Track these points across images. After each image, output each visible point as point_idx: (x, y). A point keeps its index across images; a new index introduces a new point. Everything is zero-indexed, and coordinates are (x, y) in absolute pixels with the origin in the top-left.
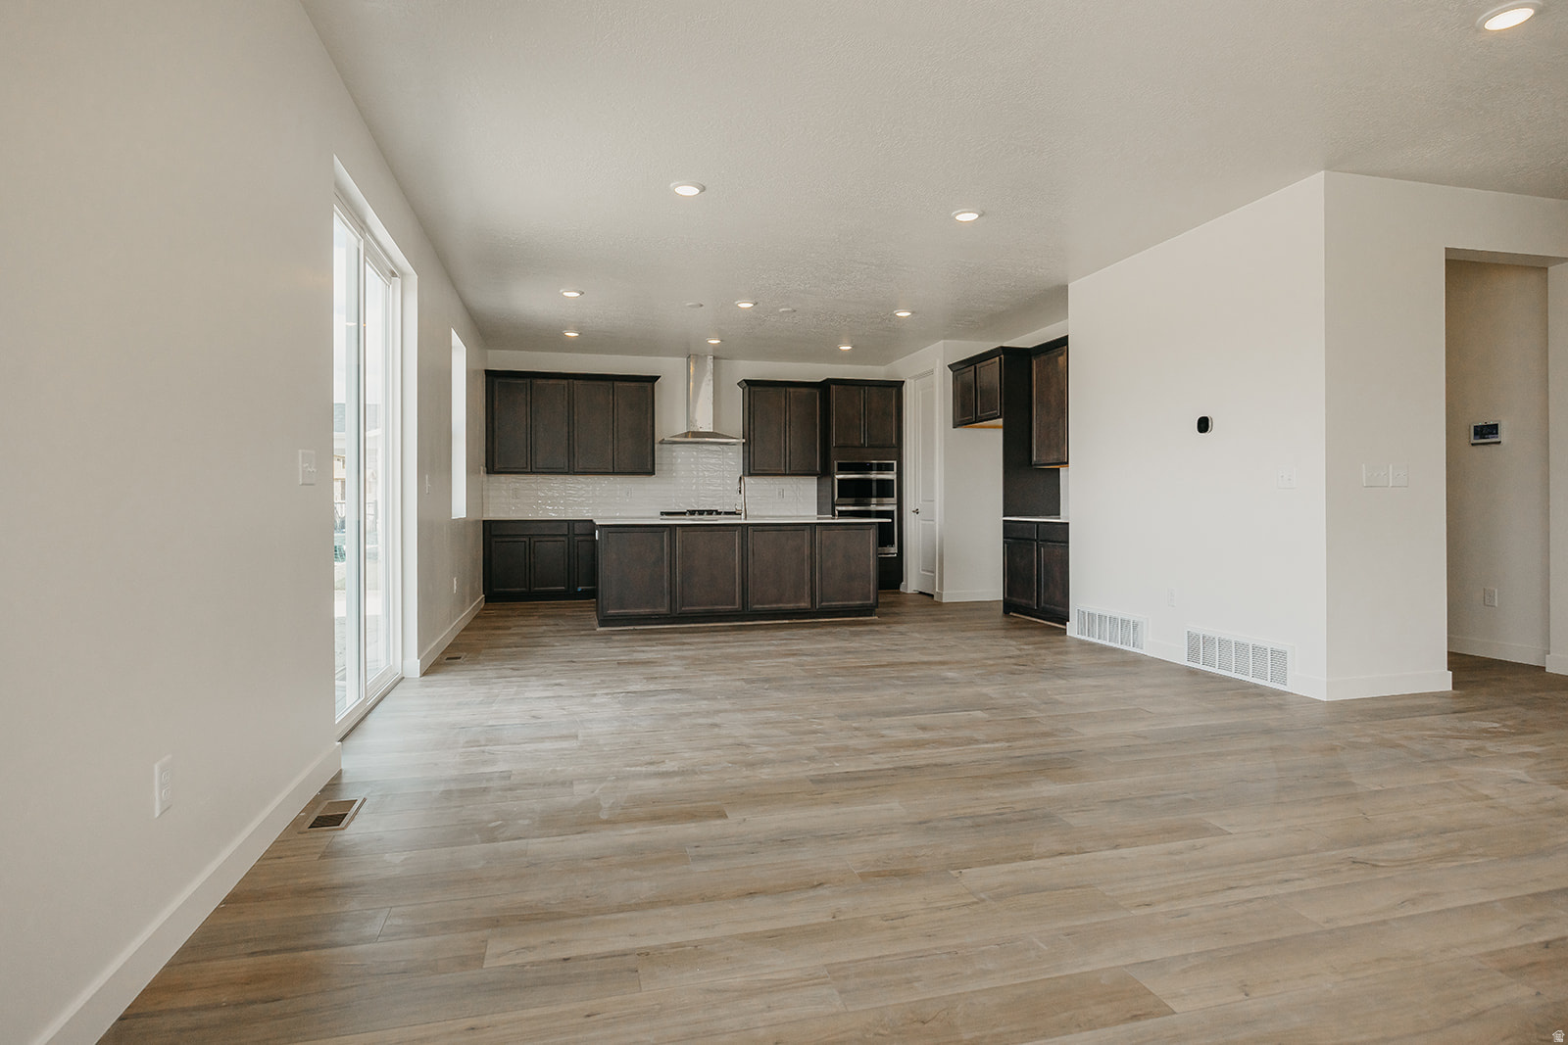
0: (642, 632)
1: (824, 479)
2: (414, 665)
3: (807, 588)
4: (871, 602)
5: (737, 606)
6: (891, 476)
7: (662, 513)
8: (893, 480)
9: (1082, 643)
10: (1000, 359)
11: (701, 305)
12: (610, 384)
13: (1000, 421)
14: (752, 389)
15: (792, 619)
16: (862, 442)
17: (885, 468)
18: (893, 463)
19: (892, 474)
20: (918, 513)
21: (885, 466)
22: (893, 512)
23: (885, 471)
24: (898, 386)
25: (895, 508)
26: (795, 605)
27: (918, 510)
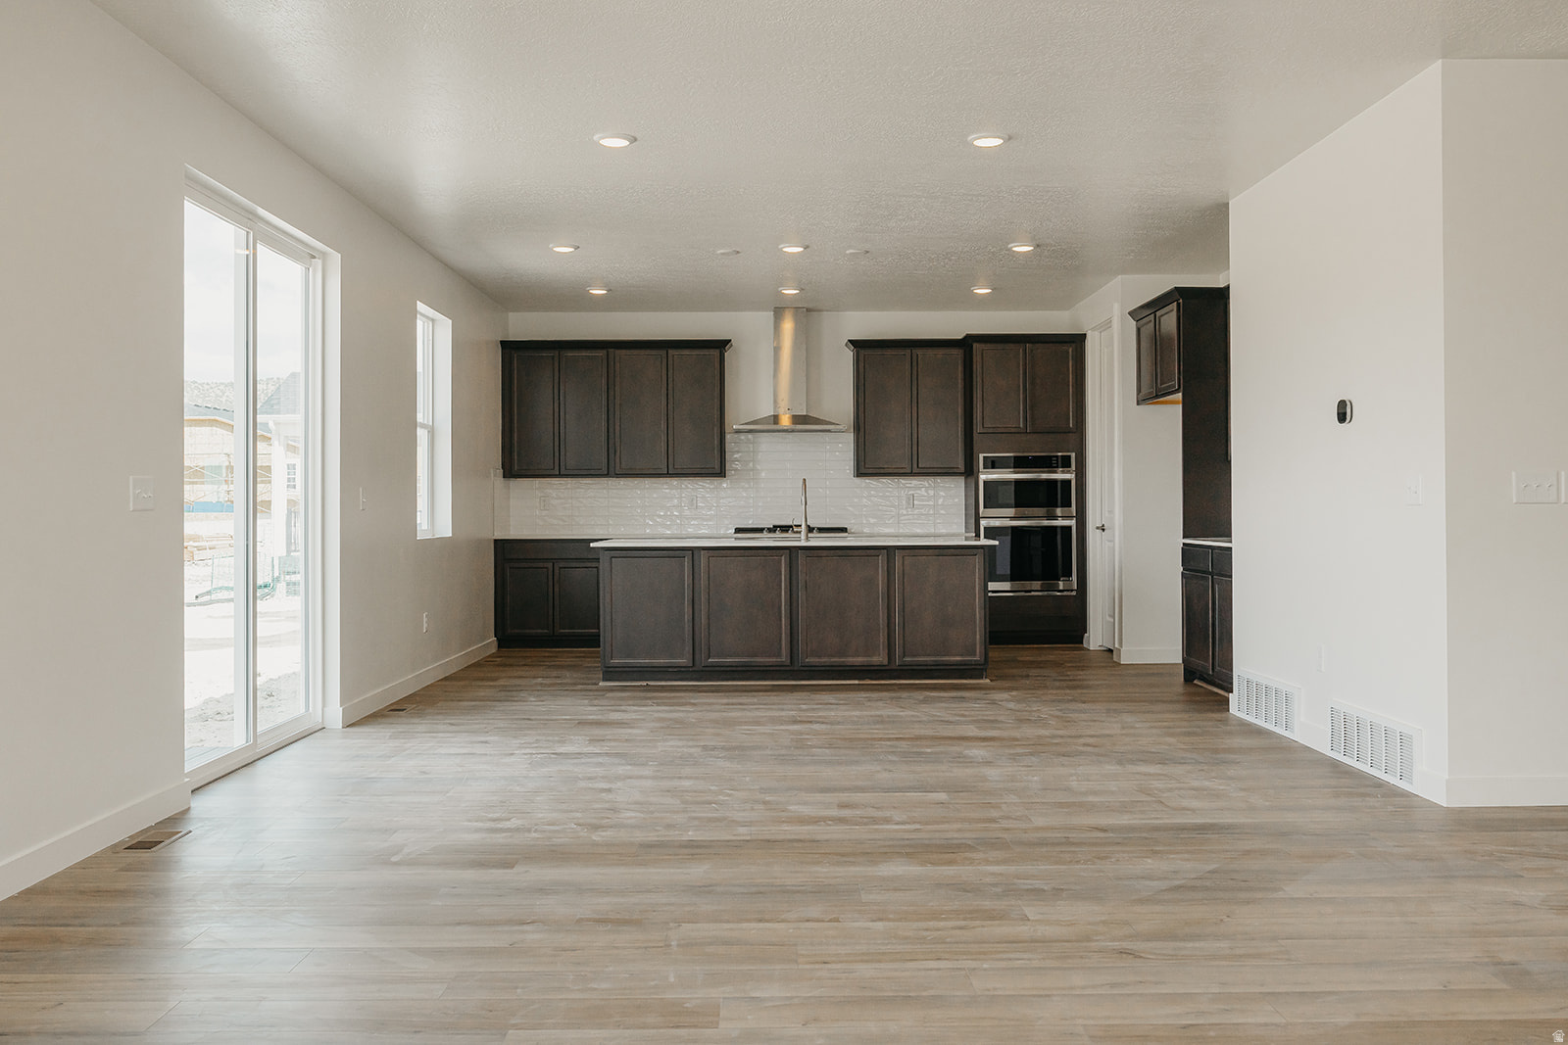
0: (648, 689)
1: (969, 480)
2: (335, 714)
3: (882, 638)
4: (977, 660)
5: (784, 658)
6: (1066, 475)
7: (738, 530)
8: (1072, 481)
9: (1243, 723)
10: (1178, 304)
11: (738, 252)
12: (663, 352)
13: (1179, 396)
14: (862, 352)
15: (863, 679)
16: (1021, 426)
17: (1057, 463)
18: (1070, 456)
19: (1068, 472)
20: (1103, 530)
21: (1057, 460)
22: (1070, 528)
23: (1057, 467)
24: (1078, 341)
25: (1072, 523)
26: (865, 659)
27: (1104, 525)
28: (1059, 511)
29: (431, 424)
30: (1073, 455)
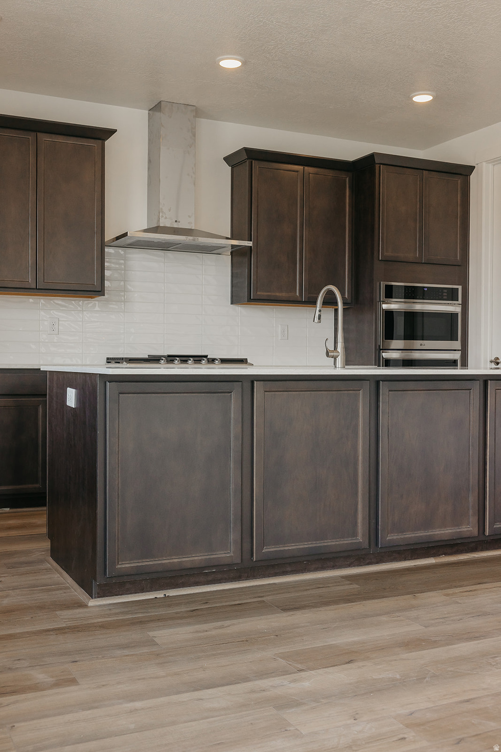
1: (351, 311)
6: (453, 308)
8: (457, 314)
16: (417, 256)
17: (443, 295)
18: (458, 289)
19: (457, 305)
24: (465, 174)
26: (453, 530)
27: (498, 358)
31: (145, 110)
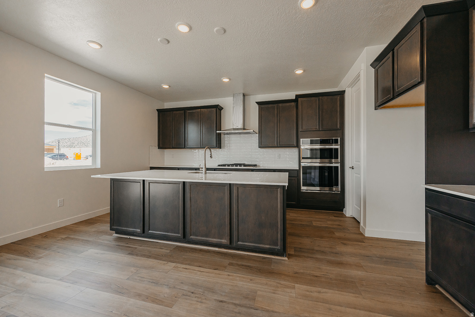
1: (297, 149)
4: (279, 247)
5: (181, 235)
8: (338, 149)
13: (423, 84)
14: (261, 106)
16: (317, 128)
17: (333, 142)
18: (338, 139)
19: (337, 145)
20: (353, 168)
21: (333, 141)
22: (338, 167)
23: (333, 143)
24: (342, 93)
25: (339, 165)
26: (219, 240)
27: (353, 167)
28: (333, 160)
29: (94, 128)
30: (339, 139)
31: (231, 97)
